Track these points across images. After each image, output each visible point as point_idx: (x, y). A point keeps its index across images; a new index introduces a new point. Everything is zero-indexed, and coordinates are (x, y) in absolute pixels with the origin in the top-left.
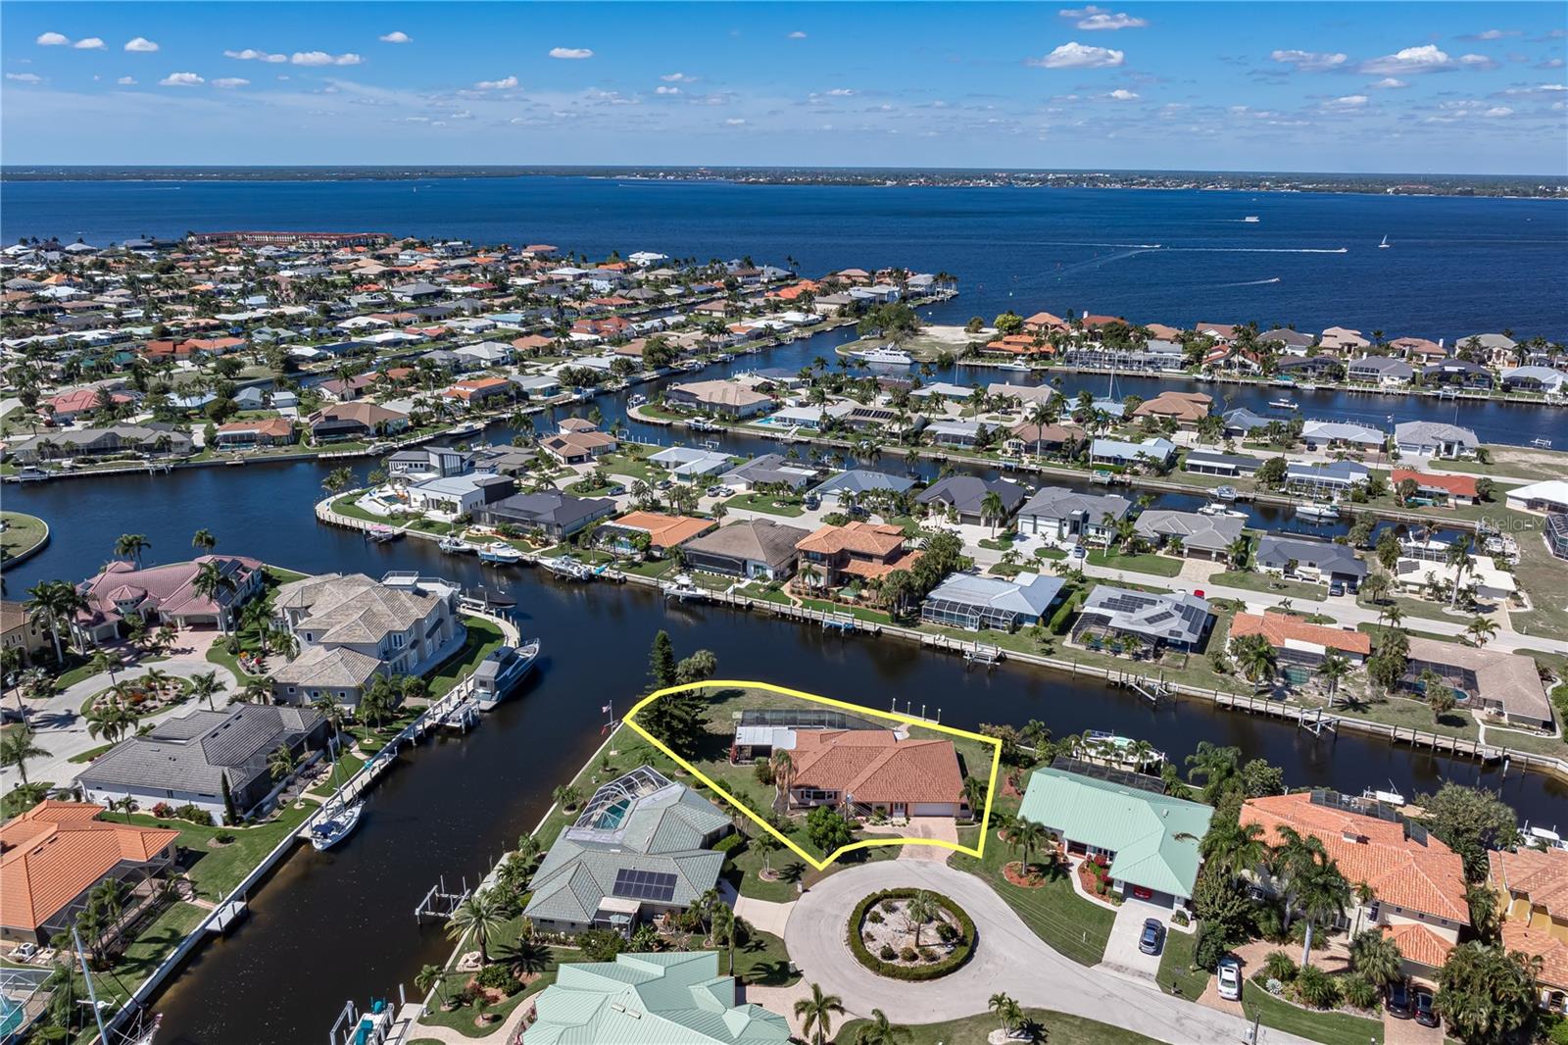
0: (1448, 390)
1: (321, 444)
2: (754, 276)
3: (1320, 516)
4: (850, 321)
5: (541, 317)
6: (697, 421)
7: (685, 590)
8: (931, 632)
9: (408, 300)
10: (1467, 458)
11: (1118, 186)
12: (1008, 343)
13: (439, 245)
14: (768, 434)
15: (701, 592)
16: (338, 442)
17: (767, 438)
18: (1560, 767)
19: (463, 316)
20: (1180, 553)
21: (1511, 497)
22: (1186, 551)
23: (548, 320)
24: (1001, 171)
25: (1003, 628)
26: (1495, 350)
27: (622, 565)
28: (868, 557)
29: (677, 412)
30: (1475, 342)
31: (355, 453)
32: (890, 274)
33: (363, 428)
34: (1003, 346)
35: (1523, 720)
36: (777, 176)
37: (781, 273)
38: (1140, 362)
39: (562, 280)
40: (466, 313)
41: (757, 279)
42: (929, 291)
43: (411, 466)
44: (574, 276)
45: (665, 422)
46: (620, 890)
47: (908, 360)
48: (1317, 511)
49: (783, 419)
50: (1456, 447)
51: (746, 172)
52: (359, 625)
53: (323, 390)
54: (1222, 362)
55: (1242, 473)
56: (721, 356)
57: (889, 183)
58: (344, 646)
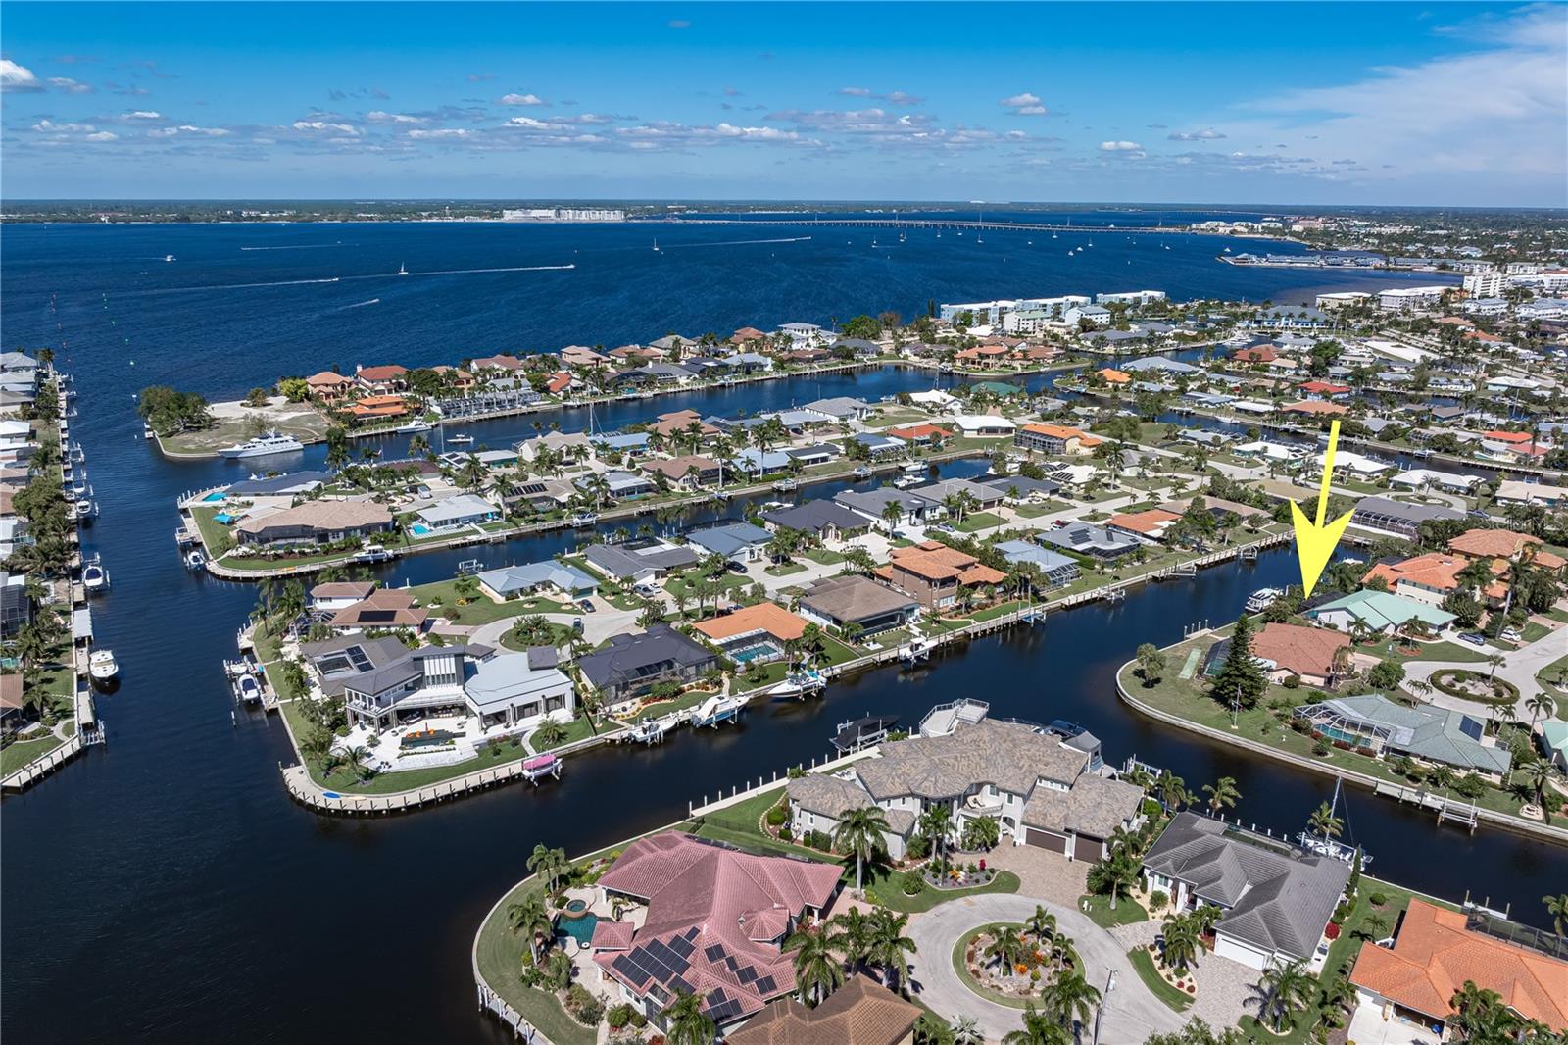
6: (374, 552)
10: (871, 418)
20: (977, 508)
21: (968, 430)
22: (982, 506)
30: (678, 342)
38: (508, 401)
49: (443, 523)
50: (865, 411)
54: (569, 388)
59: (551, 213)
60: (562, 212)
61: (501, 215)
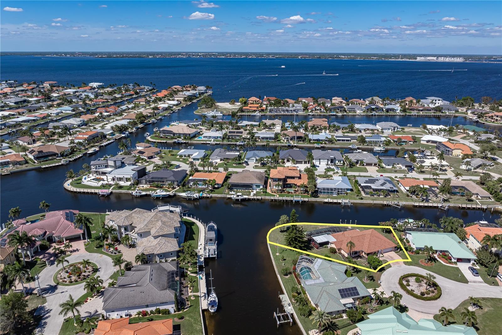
0: (374, 113)
1: (40, 162)
2: (142, 89)
3: (381, 151)
4: (189, 103)
5: (78, 108)
6: (178, 140)
7: (240, 197)
8: (324, 198)
9: (13, 104)
10: (399, 131)
11: (223, 57)
12: (251, 107)
13: (4, 82)
14: (205, 142)
15: (245, 197)
16: (46, 161)
17: (204, 143)
18: (499, 208)
19: (43, 109)
20: (363, 165)
21: (422, 140)
22: (365, 164)
23: (80, 108)
24: (184, 52)
25: (344, 194)
26: (377, 101)
27: (208, 192)
28: (293, 178)
29: (167, 138)
30: (372, 99)
31: (58, 164)
32: (190, 87)
33: (55, 154)
34: (249, 108)
35: (485, 197)
36: (110, 55)
37: (150, 88)
38: (291, 110)
39: (69, 94)
40: (44, 108)
41: (143, 90)
42: (205, 92)
43: (99, 166)
44: (73, 92)
45: (165, 141)
46: (343, 296)
47: (221, 115)
48: (380, 149)
49: (206, 137)
50: (396, 128)
51: (96, 54)
52: (164, 227)
53: (19, 141)
54: (314, 109)
55: (352, 140)
56: (160, 117)
57: (150, 57)
58: (162, 236)
59: (435, 58)
60: (439, 58)
61: (416, 59)
